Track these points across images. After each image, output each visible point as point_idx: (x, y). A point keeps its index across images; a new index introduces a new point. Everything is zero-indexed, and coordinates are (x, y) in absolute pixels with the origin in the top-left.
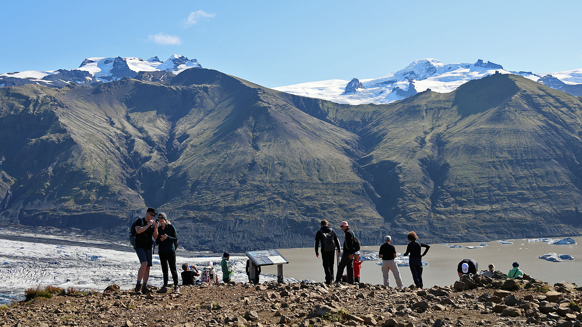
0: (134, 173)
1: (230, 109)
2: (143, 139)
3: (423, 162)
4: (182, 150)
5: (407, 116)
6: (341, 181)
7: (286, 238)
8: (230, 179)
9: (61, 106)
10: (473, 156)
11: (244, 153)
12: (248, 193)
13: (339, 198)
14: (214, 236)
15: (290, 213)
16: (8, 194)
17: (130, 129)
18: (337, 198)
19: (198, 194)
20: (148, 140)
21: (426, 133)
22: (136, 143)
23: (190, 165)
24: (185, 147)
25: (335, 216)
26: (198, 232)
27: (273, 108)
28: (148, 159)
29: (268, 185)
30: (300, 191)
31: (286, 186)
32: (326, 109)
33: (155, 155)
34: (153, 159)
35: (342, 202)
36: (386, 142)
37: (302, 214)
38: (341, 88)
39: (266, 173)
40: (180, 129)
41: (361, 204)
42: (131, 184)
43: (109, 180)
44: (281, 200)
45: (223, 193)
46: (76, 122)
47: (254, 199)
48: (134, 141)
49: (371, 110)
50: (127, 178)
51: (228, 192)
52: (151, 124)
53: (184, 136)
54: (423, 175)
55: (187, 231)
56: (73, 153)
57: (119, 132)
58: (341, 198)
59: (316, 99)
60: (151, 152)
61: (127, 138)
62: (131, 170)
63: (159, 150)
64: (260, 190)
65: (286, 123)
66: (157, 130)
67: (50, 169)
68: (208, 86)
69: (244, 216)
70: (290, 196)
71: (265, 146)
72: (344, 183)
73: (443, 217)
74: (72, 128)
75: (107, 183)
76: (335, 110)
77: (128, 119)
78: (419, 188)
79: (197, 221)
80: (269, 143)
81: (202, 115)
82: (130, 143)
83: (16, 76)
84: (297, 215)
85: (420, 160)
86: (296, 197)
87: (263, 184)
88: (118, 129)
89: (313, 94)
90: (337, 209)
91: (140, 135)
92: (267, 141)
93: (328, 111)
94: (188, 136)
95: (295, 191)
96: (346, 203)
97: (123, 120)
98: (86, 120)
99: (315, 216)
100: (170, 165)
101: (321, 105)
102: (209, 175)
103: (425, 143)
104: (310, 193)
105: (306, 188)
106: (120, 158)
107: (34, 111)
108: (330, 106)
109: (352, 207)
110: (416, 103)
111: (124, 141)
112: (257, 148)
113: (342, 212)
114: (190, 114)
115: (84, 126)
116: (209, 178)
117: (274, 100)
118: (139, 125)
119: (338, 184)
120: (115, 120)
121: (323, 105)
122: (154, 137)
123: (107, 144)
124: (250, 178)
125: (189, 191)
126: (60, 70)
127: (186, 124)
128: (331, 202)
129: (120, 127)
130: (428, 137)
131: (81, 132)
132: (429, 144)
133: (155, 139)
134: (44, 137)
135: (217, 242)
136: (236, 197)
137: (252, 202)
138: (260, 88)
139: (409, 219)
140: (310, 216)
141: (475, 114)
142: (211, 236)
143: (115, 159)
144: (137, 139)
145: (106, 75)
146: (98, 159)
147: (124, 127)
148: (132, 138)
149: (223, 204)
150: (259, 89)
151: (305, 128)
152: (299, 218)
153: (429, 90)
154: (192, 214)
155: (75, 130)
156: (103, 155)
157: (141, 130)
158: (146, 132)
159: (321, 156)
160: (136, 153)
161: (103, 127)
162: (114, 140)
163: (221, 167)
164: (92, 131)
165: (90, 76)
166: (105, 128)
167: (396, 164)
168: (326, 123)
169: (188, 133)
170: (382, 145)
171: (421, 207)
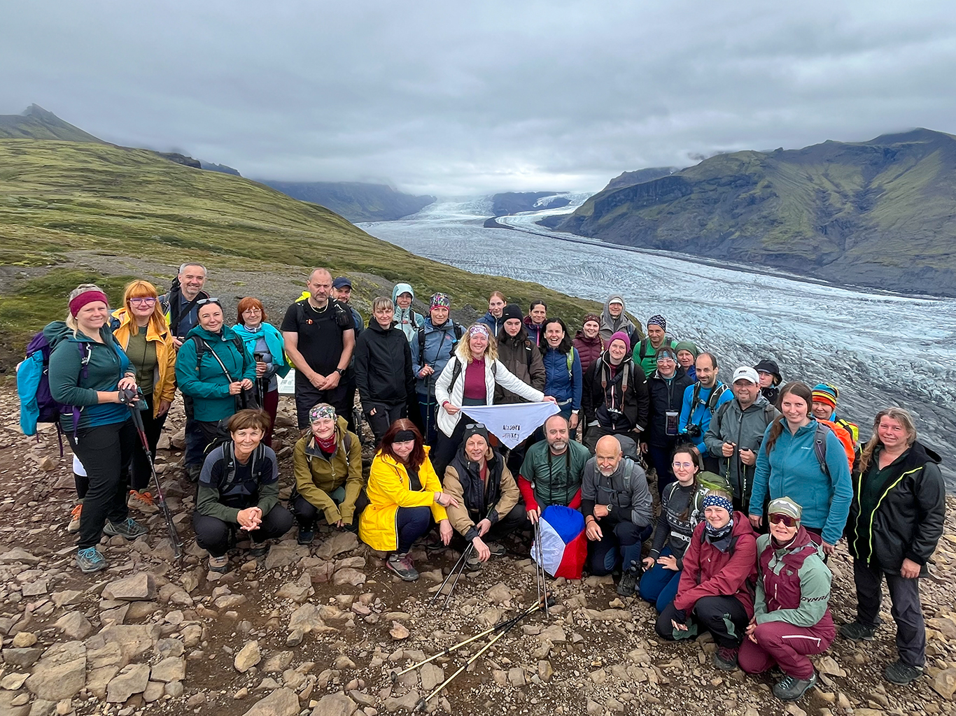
0: (827, 221)
2: (839, 193)
4: (876, 203)
9: (768, 167)
17: (828, 185)
20: (843, 194)
22: (831, 197)
23: (883, 216)
24: (880, 199)
28: (840, 210)
33: (848, 207)
34: (846, 211)
40: (876, 184)
43: (803, 228)
46: (780, 179)
48: (829, 195)
50: (820, 226)
52: (849, 180)
55: (872, 274)
57: (816, 187)
60: (844, 205)
61: (823, 192)
62: (824, 219)
63: (853, 202)
66: (854, 185)
68: (913, 143)
74: (776, 185)
75: (801, 230)
77: (826, 176)
81: (901, 171)
88: (816, 184)
91: (836, 189)
94: (884, 190)
97: (822, 177)
98: (788, 178)
100: (862, 215)
102: (902, 225)
106: (815, 209)
107: (746, 171)
111: (821, 195)
114: (889, 170)
115: (787, 183)
118: (837, 181)
120: (814, 177)
122: (850, 191)
123: (805, 197)
129: (819, 183)
131: (784, 187)
133: (851, 193)
143: (811, 210)
144: (832, 193)
146: (796, 210)
147: (822, 183)
148: (829, 192)
154: (879, 259)
155: (779, 186)
156: (800, 206)
157: (837, 185)
158: (843, 187)
160: (830, 205)
161: (803, 184)
162: (812, 194)
164: (793, 187)
166: (805, 184)
169: (884, 188)
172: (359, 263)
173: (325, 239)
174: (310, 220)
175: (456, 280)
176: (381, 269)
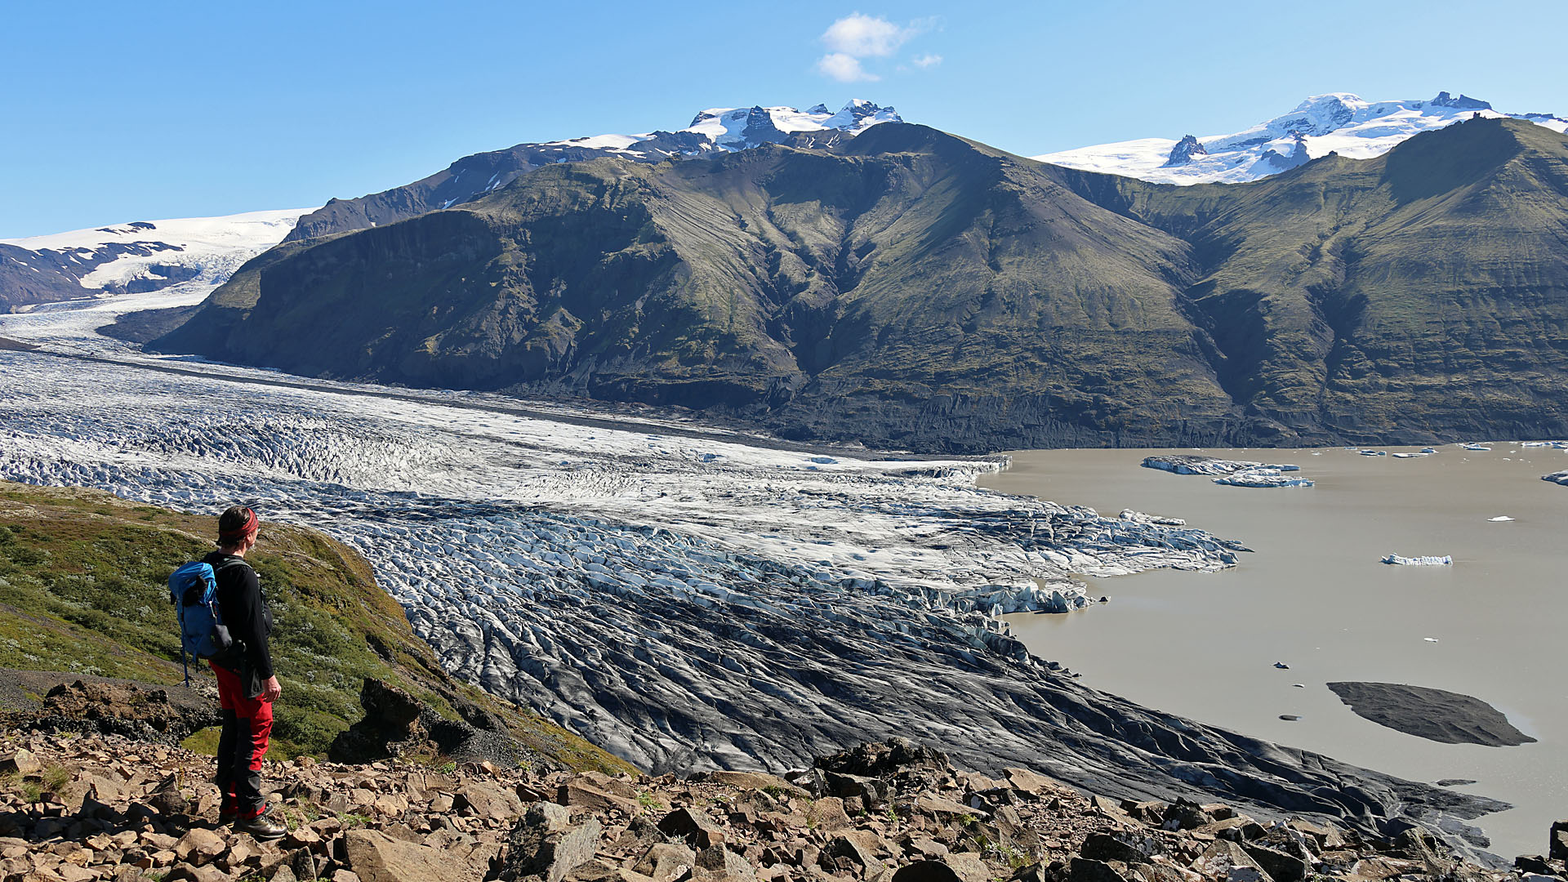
0: (779, 312)
1: (951, 196)
2: (796, 251)
3: (1314, 292)
4: (863, 271)
5: (1286, 204)
6: (1153, 327)
7: (1045, 430)
8: (947, 324)
9: (656, 196)
10: (1417, 281)
11: (972, 276)
12: (978, 348)
13: (1150, 361)
14: (916, 425)
15: (1055, 386)
16: (570, 347)
18: (1142, 359)
19: (889, 350)
20: (804, 254)
21: (1323, 237)
22: (782, 259)
23: (876, 298)
24: (869, 265)
25: (1139, 391)
26: (887, 416)
27: (1029, 193)
28: (803, 287)
29: (1015, 334)
30: (1074, 346)
31: (1048, 337)
32: (1129, 195)
33: (816, 280)
34: (812, 288)
35: (1152, 367)
36: (1242, 255)
37: (1076, 388)
38: (1161, 155)
39: (1012, 312)
40: (860, 233)
41: (1189, 371)
42: (774, 331)
43: (736, 325)
44: (1038, 363)
45: (933, 349)
46: (682, 222)
47: (989, 359)
48: (779, 255)
49: (1216, 194)
50: (768, 320)
51: (942, 347)
52: (810, 226)
53: (868, 247)
54: (1312, 316)
55: (869, 415)
56: (676, 277)
57: (754, 240)
58: (1151, 359)
59: (1111, 175)
60: (808, 276)
61: (767, 250)
62: (773, 307)
63: (823, 271)
64: (1000, 343)
65: (1052, 221)
66: (820, 236)
67: (639, 305)
68: (912, 155)
69: (969, 390)
70: (1055, 355)
71: (1011, 263)
72: (1158, 332)
73: (1349, 397)
74: (675, 233)
75: (733, 330)
76: (1146, 195)
78: (1303, 341)
79: (886, 397)
80: (1019, 258)
81: (899, 208)
82: (772, 258)
83: (584, 144)
84: (1067, 389)
85: (1309, 288)
86: (1067, 356)
87: (1006, 333)
88: (753, 234)
89: (1106, 167)
90: (1142, 379)
92: (1016, 254)
93: (1133, 197)
94: (874, 246)
95: (1065, 345)
96: (1159, 368)
97: (762, 218)
98: (698, 220)
99: (1101, 391)
100: (840, 298)
101: (1119, 187)
102: (910, 315)
103: (1320, 256)
104: (1093, 349)
105: (1086, 339)
106: (756, 286)
107: (611, 204)
108: (1137, 187)
109: (1172, 375)
110: (1306, 179)
111: (763, 256)
112: (996, 268)
113: (1152, 385)
114: (878, 207)
115: (695, 231)
116: (910, 322)
117: (1031, 178)
118: (789, 228)
119: (1147, 333)
120: (748, 220)
121: (1123, 185)
122: (815, 248)
123: (734, 262)
124: (983, 322)
125: (874, 343)
126: (657, 133)
127: (871, 224)
128: (1132, 365)
129: (757, 231)
130: (1327, 245)
131: (690, 240)
132: (1328, 258)
133: (816, 252)
134: (628, 250)
135: (921, 434)
136: (957, 356)
137: (986, 365)
138: (1006, 157)
139: (1281, 400)
140: (1091, 392)
141: (1426, 198)
142: (910, 423)
143: (747, 287)
144: (785, 252)
145: (736, 140)
146: (719, 288)
147: (763, 232)
148: (777, 250)
149: (933, 369)
150: (1004, 158)
151: (1086, 230)
152: (1070, 394)
153: (1332, 153)
154: (878, 385)
155: (679, 237)
156: (726, 280)
157: (792, 236)
158: (802, 240)
159: (1115, 281)
160: (783, 277)
161: (727, 232)
162: (746, 254)
163: (932, 302)
164: (708, 238)
165: (708, 141)
166: (731, 233)
167: (1260, 296)
168: (1128, 221)
169: (873, 241)
170: (1234, 260)
171: (1306, 377)
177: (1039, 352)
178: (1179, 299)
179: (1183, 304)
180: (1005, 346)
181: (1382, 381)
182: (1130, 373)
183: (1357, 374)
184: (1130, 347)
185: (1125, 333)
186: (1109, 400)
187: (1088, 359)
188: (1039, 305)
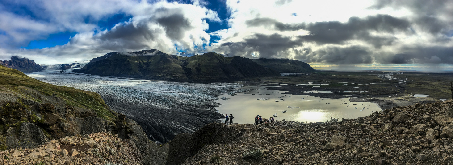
24: (151, 64)
41: (184, 76)
52: (144, 60)
56: (130, 66)
62: (140, 69)
107: (123, 58)
110: (195, 57)
120: (137, 59)
143: (138, 67)
156: (135, 66)
170: (188, 65)
171: (196, 77)
172: (25, 84)
173: (17, 78)
174: (13, 73)
175: (51, 87)
176: (31, 85)
177: (169, 74)
178: (183, 68)
179: (183, 69)
180: (165, 73)
181: (203, 77)
182: (178, 76)
183: (200, 76)
184: (178, 73)
185: (178, 72)
186: (176, 79)
187: (174, 75)
188: (169, 69)
